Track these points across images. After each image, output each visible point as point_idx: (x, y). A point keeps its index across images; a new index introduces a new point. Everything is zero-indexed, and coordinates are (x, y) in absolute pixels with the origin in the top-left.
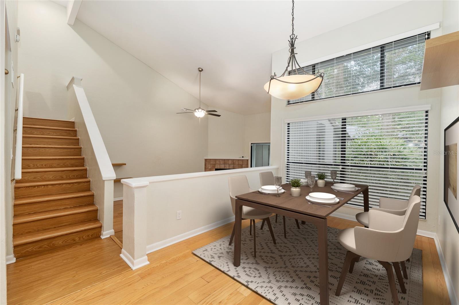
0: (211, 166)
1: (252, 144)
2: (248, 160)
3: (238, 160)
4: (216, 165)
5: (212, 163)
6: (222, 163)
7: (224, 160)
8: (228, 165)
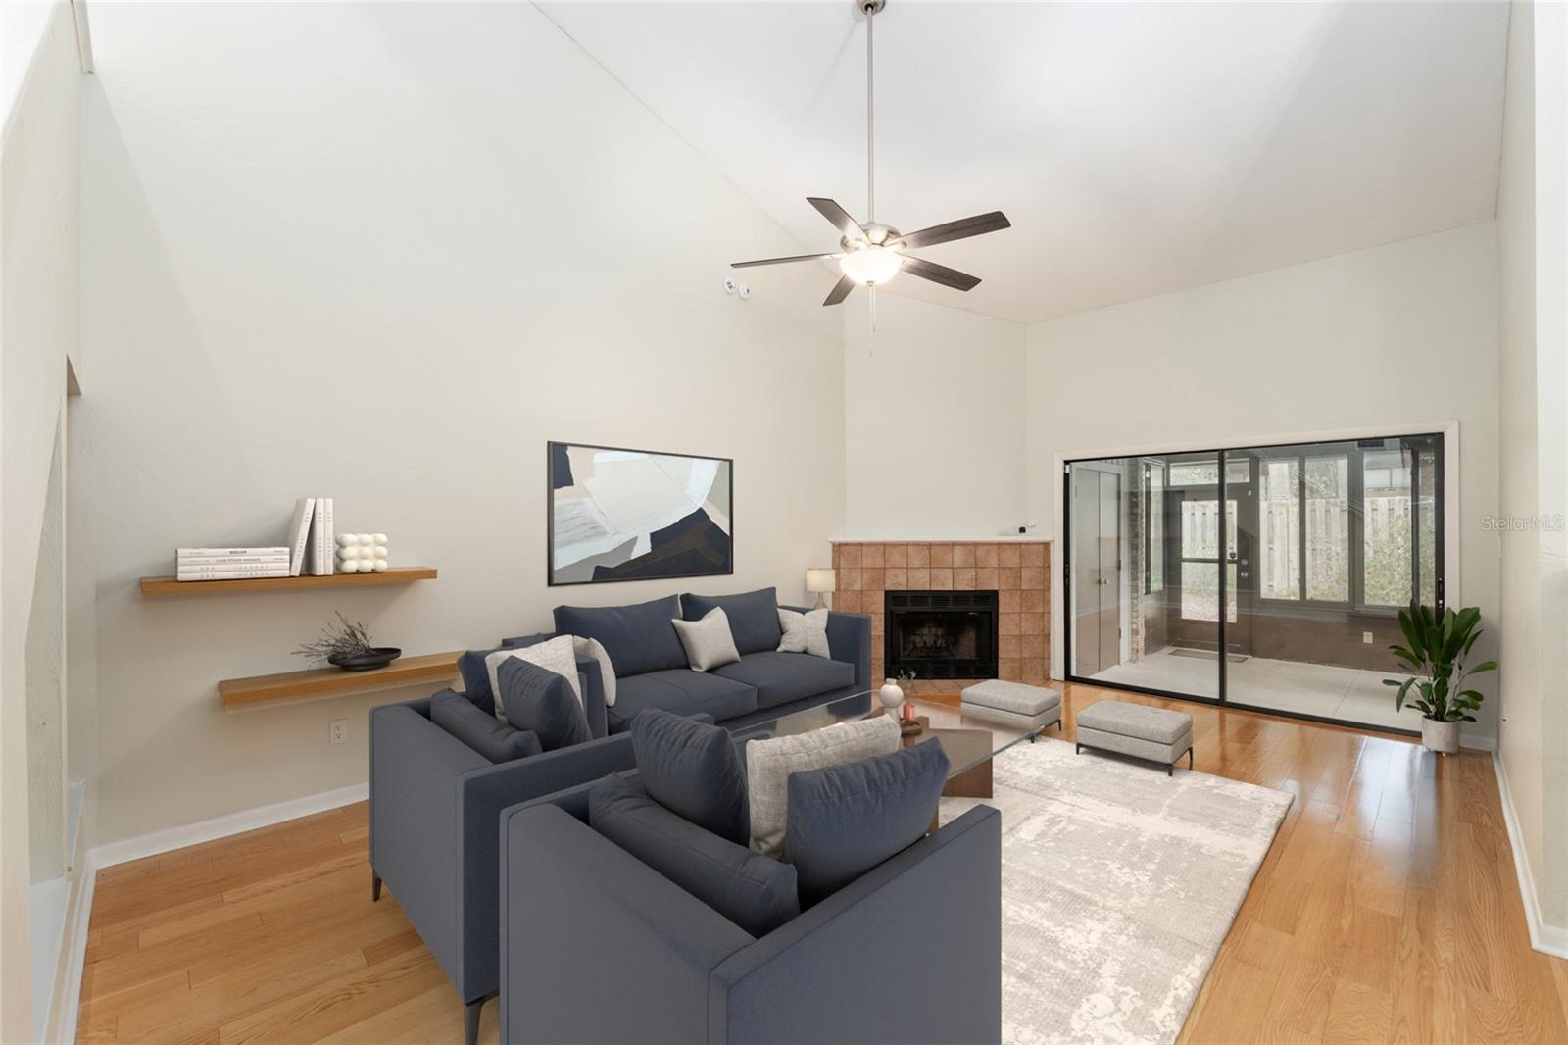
0: (865, 576)
1: (1067, 462)
2: (1046, 545)
3: (999, 545)
4: (890, 573)
5: (867, 561)
6: (917, 563)
7: (930, 545)
8: (949, 571)
